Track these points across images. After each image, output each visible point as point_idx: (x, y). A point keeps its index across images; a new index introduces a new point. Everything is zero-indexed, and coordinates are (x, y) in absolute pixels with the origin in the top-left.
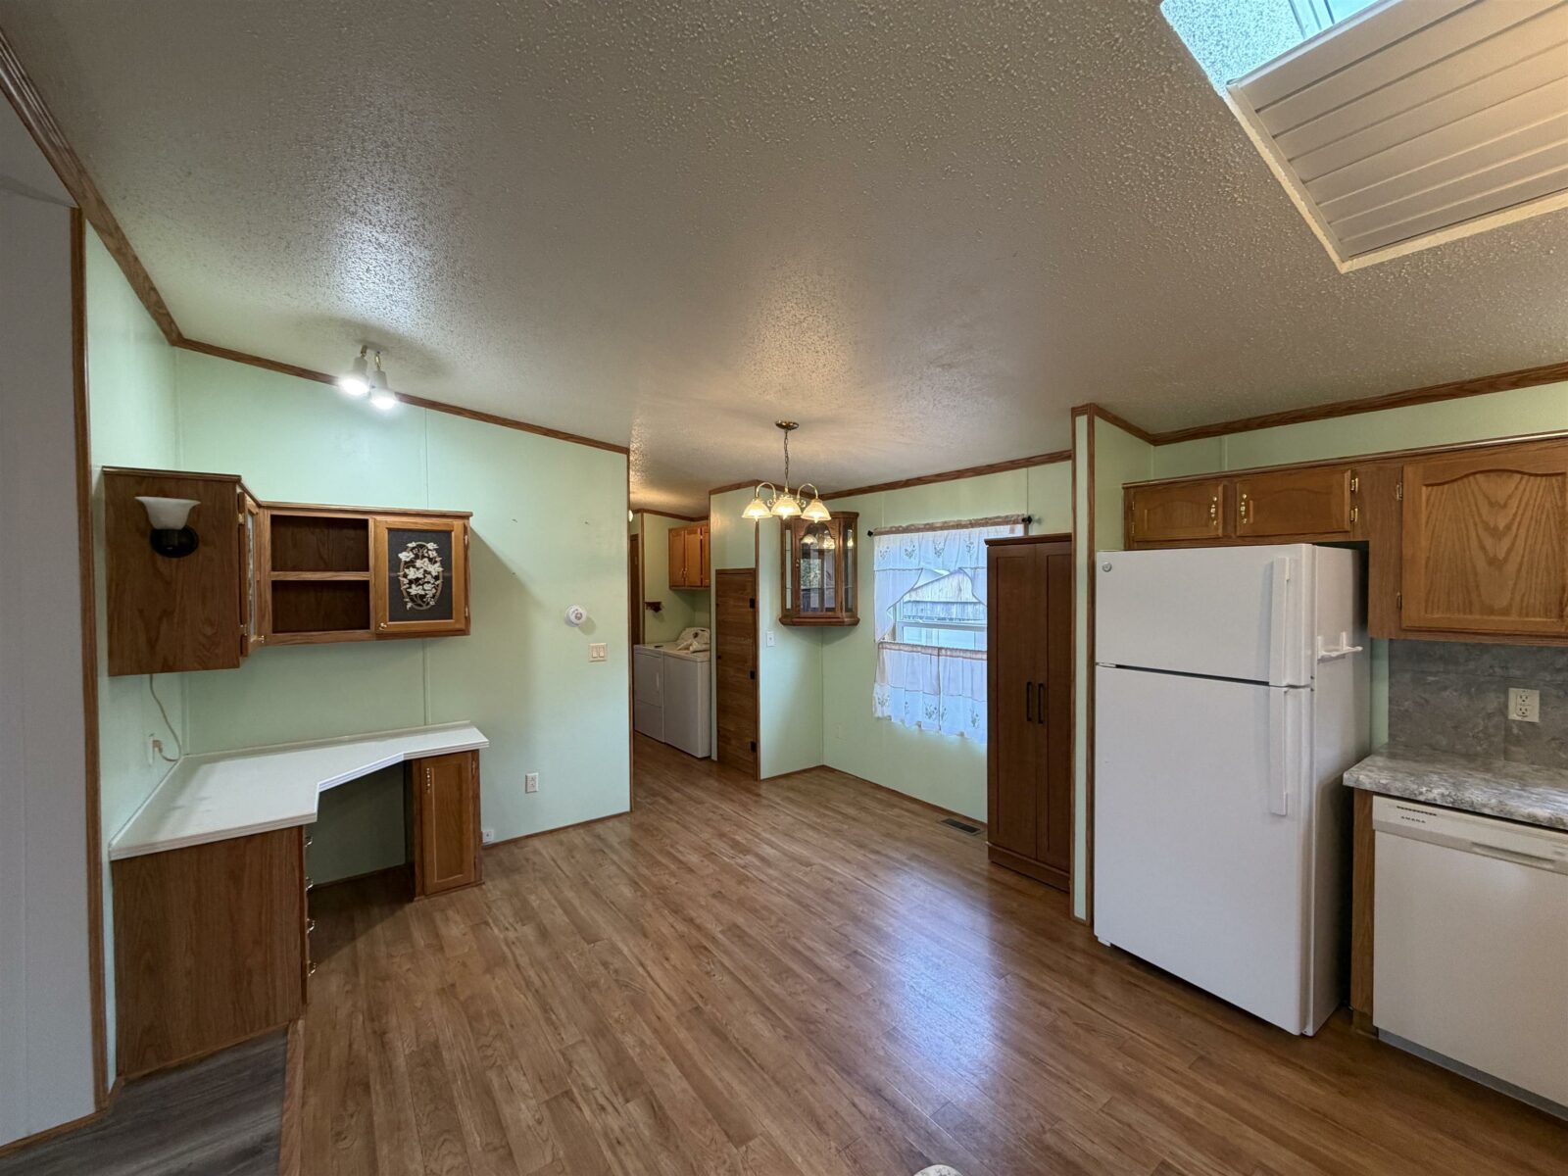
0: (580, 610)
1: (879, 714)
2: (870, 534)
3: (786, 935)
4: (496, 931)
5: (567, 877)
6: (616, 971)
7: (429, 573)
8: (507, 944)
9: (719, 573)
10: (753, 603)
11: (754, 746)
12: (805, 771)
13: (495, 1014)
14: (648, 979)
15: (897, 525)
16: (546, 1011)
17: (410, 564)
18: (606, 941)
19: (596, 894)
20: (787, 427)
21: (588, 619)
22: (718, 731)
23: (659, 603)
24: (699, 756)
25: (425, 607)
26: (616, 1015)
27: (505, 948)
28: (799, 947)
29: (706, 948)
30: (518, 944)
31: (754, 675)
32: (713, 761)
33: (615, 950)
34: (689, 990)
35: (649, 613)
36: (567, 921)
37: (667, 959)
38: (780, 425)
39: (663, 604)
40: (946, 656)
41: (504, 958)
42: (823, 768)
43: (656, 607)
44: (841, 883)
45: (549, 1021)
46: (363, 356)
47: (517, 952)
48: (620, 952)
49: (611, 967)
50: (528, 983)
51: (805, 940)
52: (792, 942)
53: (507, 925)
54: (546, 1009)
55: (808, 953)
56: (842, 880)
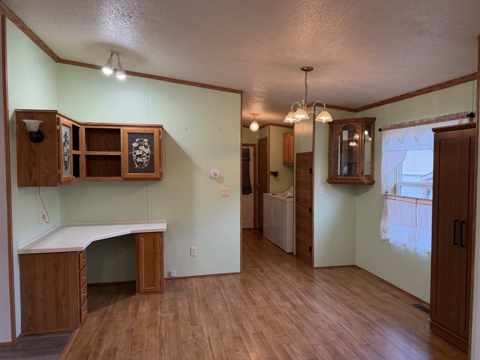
0: (216, 172)
1: (383, 237)
2: (380, 130)
3: (284, 342)
4: (159, 312)
5: (198, 296)
6: (197, 339)
7: (145, 152)
8: (160, 319)
9: (298, 155)
10: (311, 171)
11: (311, 249)
12: (343, 267)
13: (142, 344)
14: (208, 346)
15: (394, 124)
16: (161, 348)
17: (137, 148)
18: (199, 326)
19: (206, 306)
20: (307, 70)
21: (220, 176)
22: (296, 239)
23: (277, 172)
24: (288, 252)
25: (143, 167)
26: (187, 356)
27: (159, 320)
28: (287, 349)
29: (241, 339)
30: (164, 320)
31: (311, 210)
32: (294, 255)
33: (201, 331)
34: (224, 354)
35: (272, 177)
36: (189, 315)
37: (221, 339)
38: (303, 69)
39: (279, 173)
40: (420, 204)
41: (156, 324)
42: (354, 266)
43: (275, 174)
44: (328, 324)
45: (160, 352)
46: (111, 57)
47: (162, 322)
48: (203, 332)
49: (196, 337)
50: (160, 335)
51: (292, 346)
52: (285, 346)
53: (164, 311)
54: (161, 347)
55: (290, 353)
56: (329, 323)
